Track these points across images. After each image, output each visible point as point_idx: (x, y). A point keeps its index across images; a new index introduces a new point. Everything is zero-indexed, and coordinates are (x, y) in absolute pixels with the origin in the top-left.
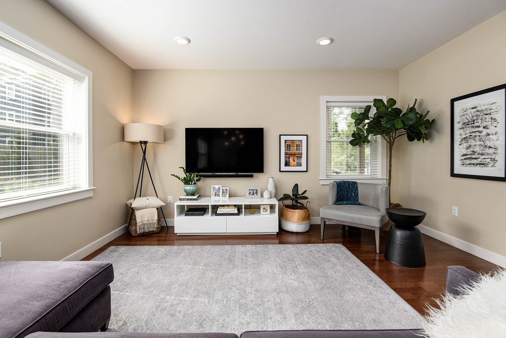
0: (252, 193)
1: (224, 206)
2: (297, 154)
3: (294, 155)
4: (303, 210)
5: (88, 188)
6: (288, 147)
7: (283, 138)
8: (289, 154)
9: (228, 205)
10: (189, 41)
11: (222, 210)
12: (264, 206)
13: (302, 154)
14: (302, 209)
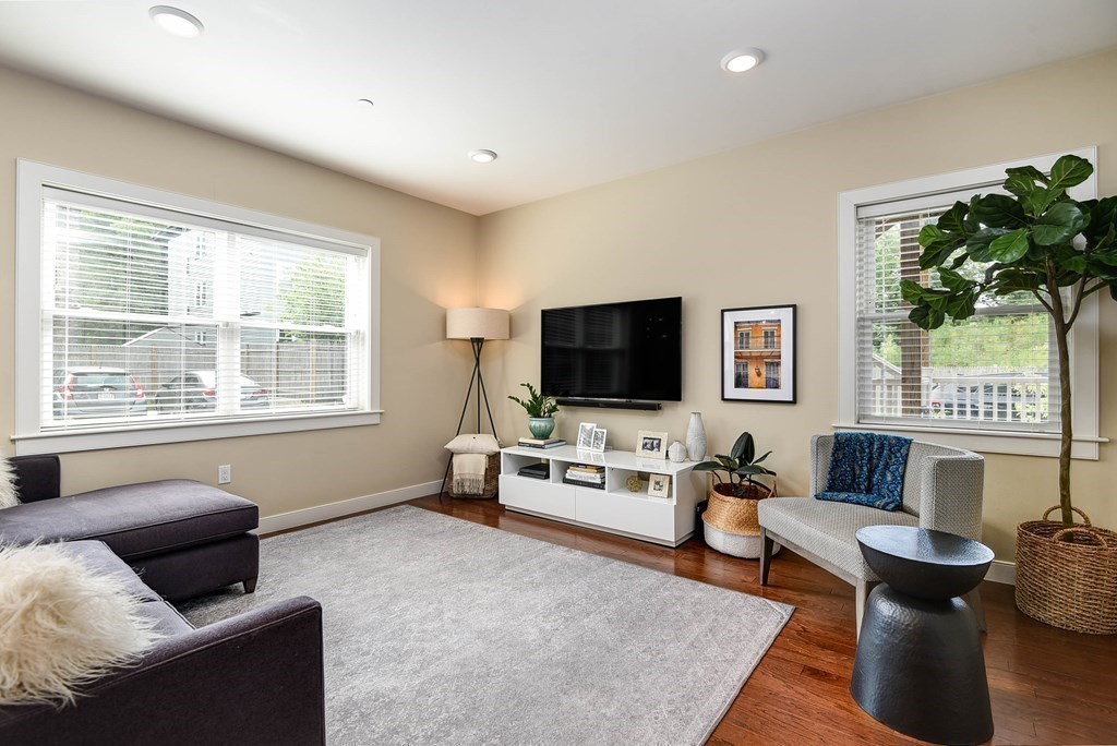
0: (648, 446)
1: (578, 465)
2: (767, 357)
3: (760, 357)
4: (745, 501)
5: (367, 409)
6: (742, 338)
7: (730, 319)
8: (746, 358)
9: (586, 466)
10: (494, 155)
11: (574, 472)
12: (659, 478)
13: (779, 357)
14: (742, 497)
